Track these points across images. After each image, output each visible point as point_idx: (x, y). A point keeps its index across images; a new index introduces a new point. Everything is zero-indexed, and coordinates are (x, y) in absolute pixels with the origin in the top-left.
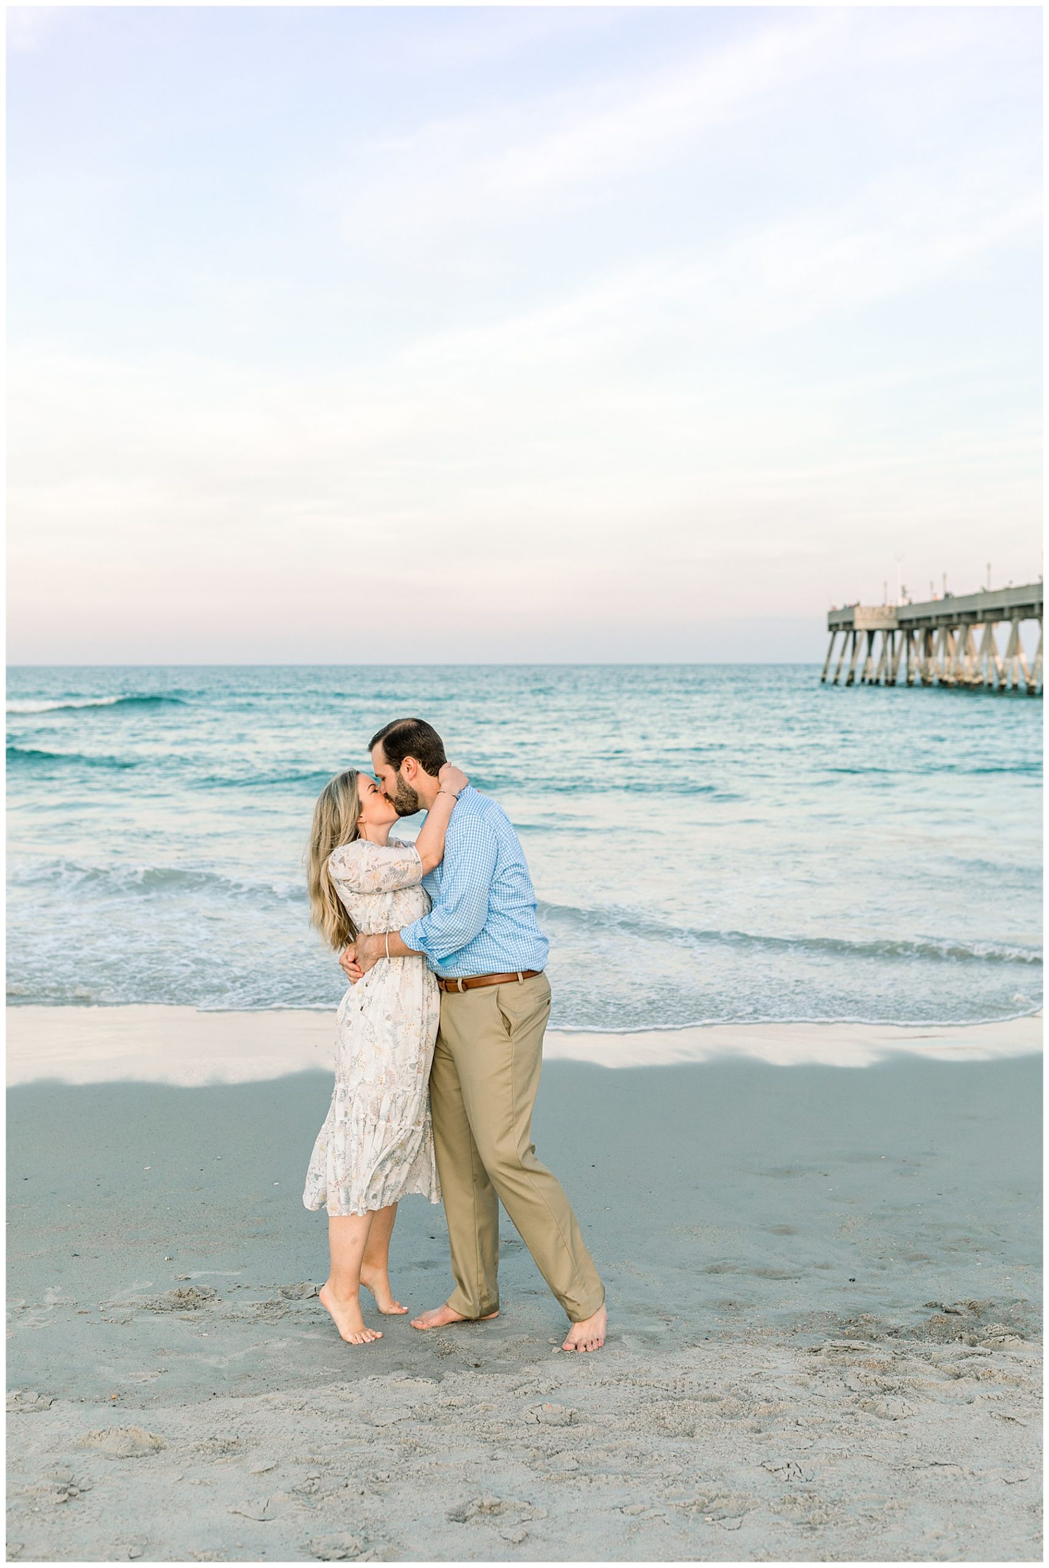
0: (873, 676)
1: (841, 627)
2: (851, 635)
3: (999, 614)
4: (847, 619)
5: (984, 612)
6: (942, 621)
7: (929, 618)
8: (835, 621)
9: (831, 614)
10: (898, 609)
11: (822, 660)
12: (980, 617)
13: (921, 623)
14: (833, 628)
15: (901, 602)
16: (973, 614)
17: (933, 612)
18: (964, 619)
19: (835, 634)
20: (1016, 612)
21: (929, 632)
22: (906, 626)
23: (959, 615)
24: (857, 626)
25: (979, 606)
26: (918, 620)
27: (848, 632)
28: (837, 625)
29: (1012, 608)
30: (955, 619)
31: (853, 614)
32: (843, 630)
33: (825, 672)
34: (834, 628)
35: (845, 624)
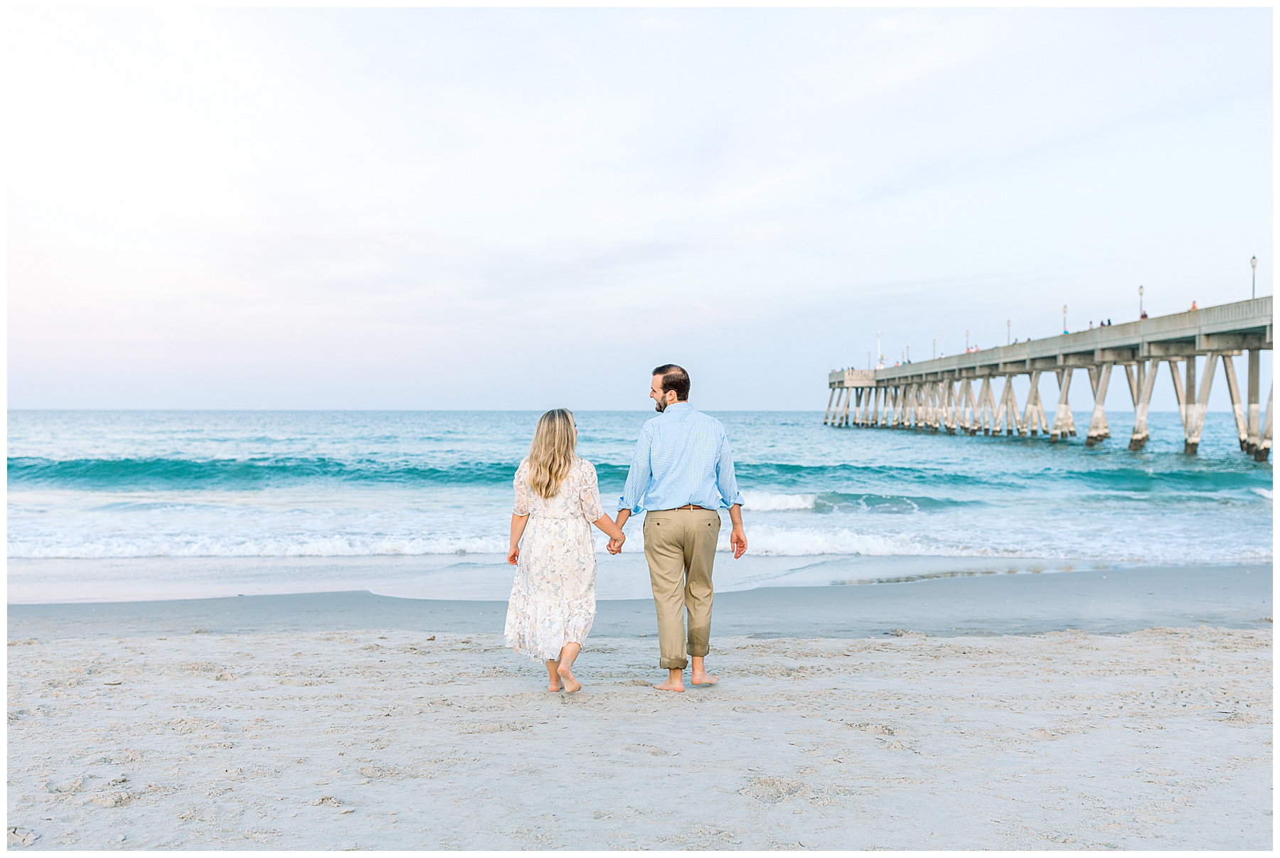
0: (860, 421)
1: (837, 384)
2: (844, 391)
3: (940, 377)
4: (840, 379)
5: (927, 374)
6: (903, 381)
7: (894, 379)
8: (833, 381)
9: (830, 375)
10: (877, 372)
11: (825, 408)
12: (927, 379)
13: (891, 382)
14: (831, 385)
15: (879, 367)
16: (921, 377)
17: (896, 375)
18: (915, 380)
19: (834, 390)
20: (950, 376)
21: (897, 389)
22: (881, 384)
23: (912, 377)
24: (846, 384)
25: (924, 371)
26: (888, 380)
27: (842, 389)
28: (834, 383)
29: (943, 372)
30: (910, 381)
31: (843, 376)
32: (838, 387)
33: (827, 418)
34: (833, 385)
35: (839, 382)
